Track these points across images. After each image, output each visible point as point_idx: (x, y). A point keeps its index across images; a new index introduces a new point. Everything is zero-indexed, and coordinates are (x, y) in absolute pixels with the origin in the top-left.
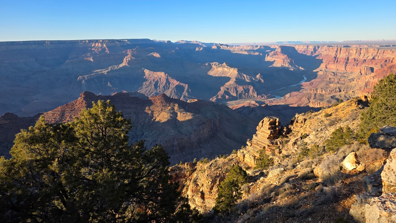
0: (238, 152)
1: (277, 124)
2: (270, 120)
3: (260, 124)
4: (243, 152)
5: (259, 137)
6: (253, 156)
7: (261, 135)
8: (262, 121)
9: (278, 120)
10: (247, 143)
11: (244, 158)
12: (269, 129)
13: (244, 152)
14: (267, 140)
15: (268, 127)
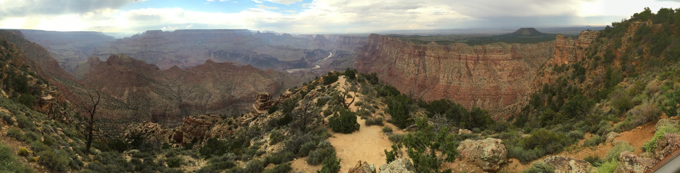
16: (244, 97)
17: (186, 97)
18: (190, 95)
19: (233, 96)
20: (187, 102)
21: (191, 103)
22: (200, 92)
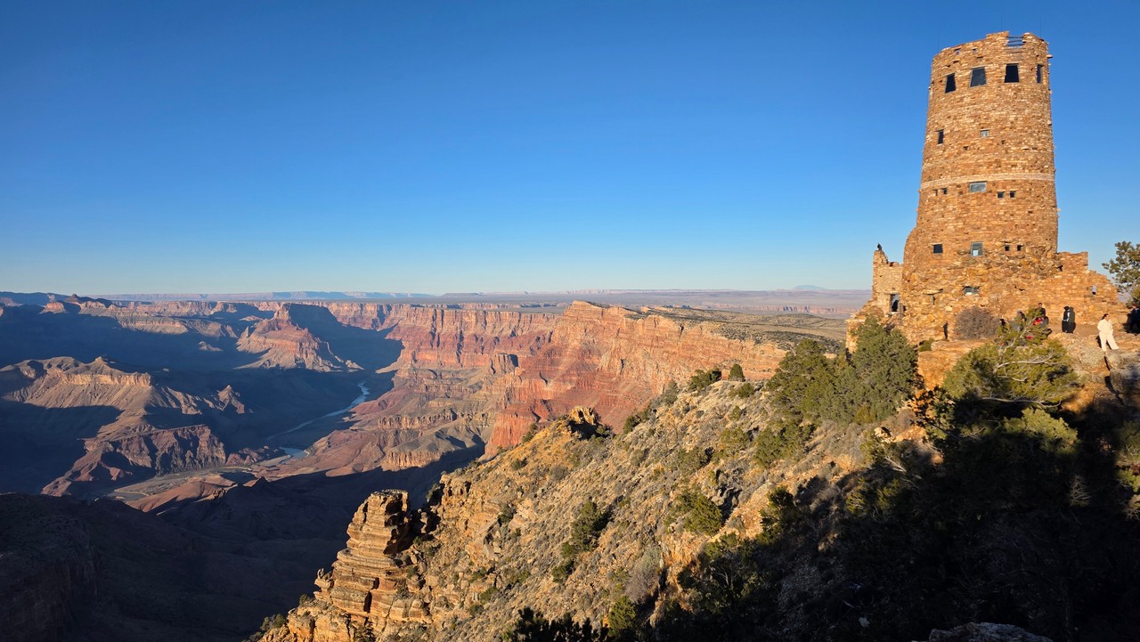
0: (291, 618)
1: (405, 507)
2: (385, 499)
3: (359, 515)
4: (307, 613)
5: (358, 555)
6: (344, 616)
7: (364, 547)
8: (362, 506)
9: (405, 495)
10: (318, 582)
11: (312, 632)
12: (387, 524)
13: (312, 614)
14: (383, 557)
15: (382, 519)
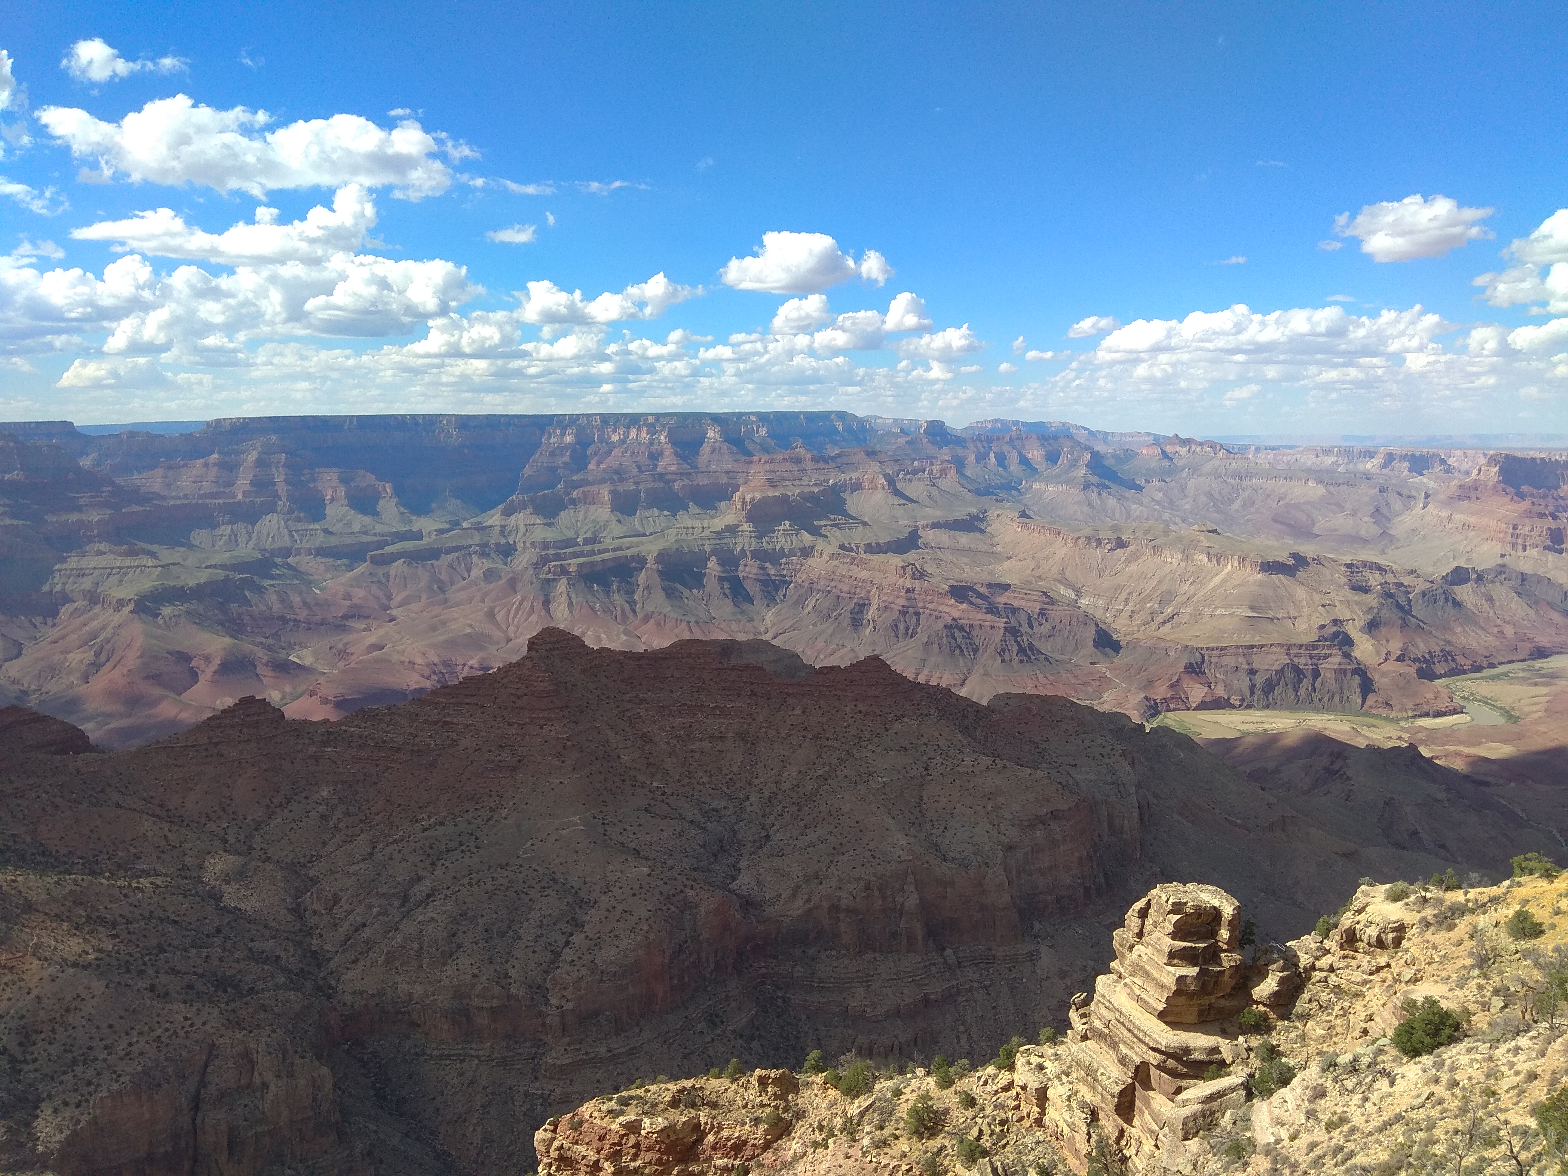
0: (1021, 1059)
1: (1225, 934)
2: (1178, 907)
3: (1132, 917)
4: (1042, 1066)
5: (1122, 999)
8: (1142, 901)
10: (1072, 1015)
11: (1041, 1105)
12: (1171, 958)
13: (1047, 1070)
14: (1159, 1026)
15: (1167, 945)
16: (835, 908)
17: (369, 945)
18: (408, 927)
19: (748, 904)
20: (381, 993)
21: (418, 990)
22: (489, 887)
